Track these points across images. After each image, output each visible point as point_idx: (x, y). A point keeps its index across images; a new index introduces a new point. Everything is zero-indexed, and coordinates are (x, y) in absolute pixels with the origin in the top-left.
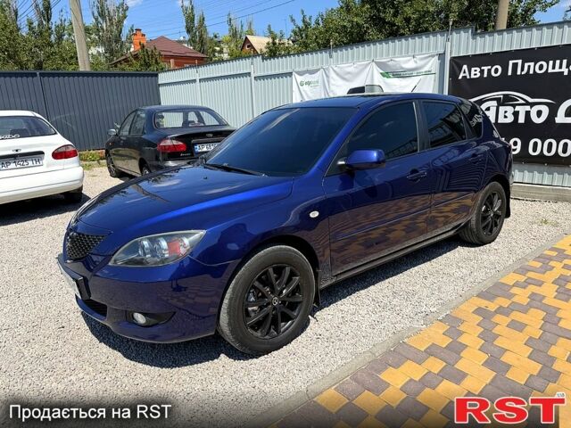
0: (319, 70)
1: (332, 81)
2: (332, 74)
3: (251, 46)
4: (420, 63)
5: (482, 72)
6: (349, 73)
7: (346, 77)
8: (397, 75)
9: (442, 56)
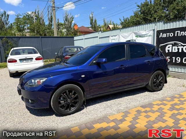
0: (117, 35)
1: (120, 38)
2: (121, 36)
3: (110, 28)
4: (147, 33)
5: (167, 35)
6: (126, 36)
7: (125, 37)
8: (140, 36)
9: (154, 30)
